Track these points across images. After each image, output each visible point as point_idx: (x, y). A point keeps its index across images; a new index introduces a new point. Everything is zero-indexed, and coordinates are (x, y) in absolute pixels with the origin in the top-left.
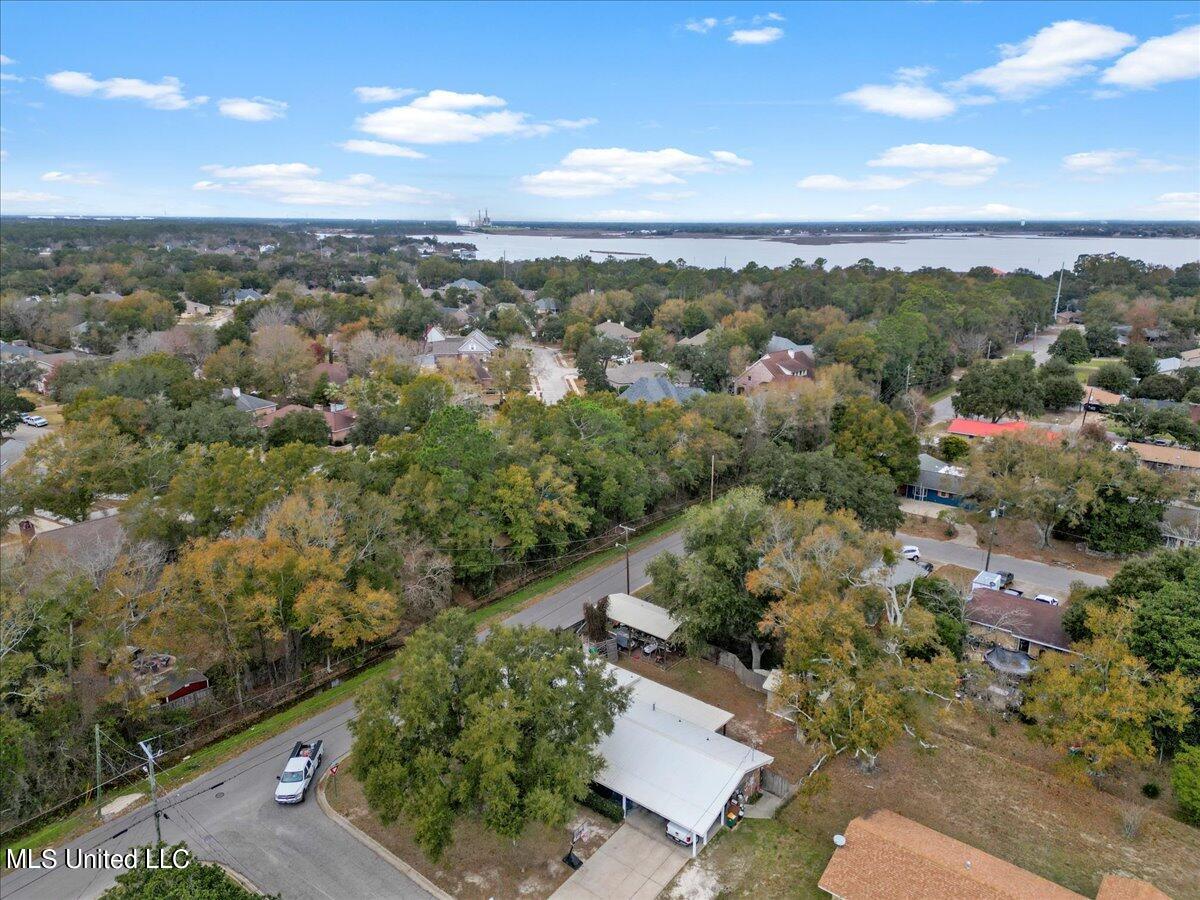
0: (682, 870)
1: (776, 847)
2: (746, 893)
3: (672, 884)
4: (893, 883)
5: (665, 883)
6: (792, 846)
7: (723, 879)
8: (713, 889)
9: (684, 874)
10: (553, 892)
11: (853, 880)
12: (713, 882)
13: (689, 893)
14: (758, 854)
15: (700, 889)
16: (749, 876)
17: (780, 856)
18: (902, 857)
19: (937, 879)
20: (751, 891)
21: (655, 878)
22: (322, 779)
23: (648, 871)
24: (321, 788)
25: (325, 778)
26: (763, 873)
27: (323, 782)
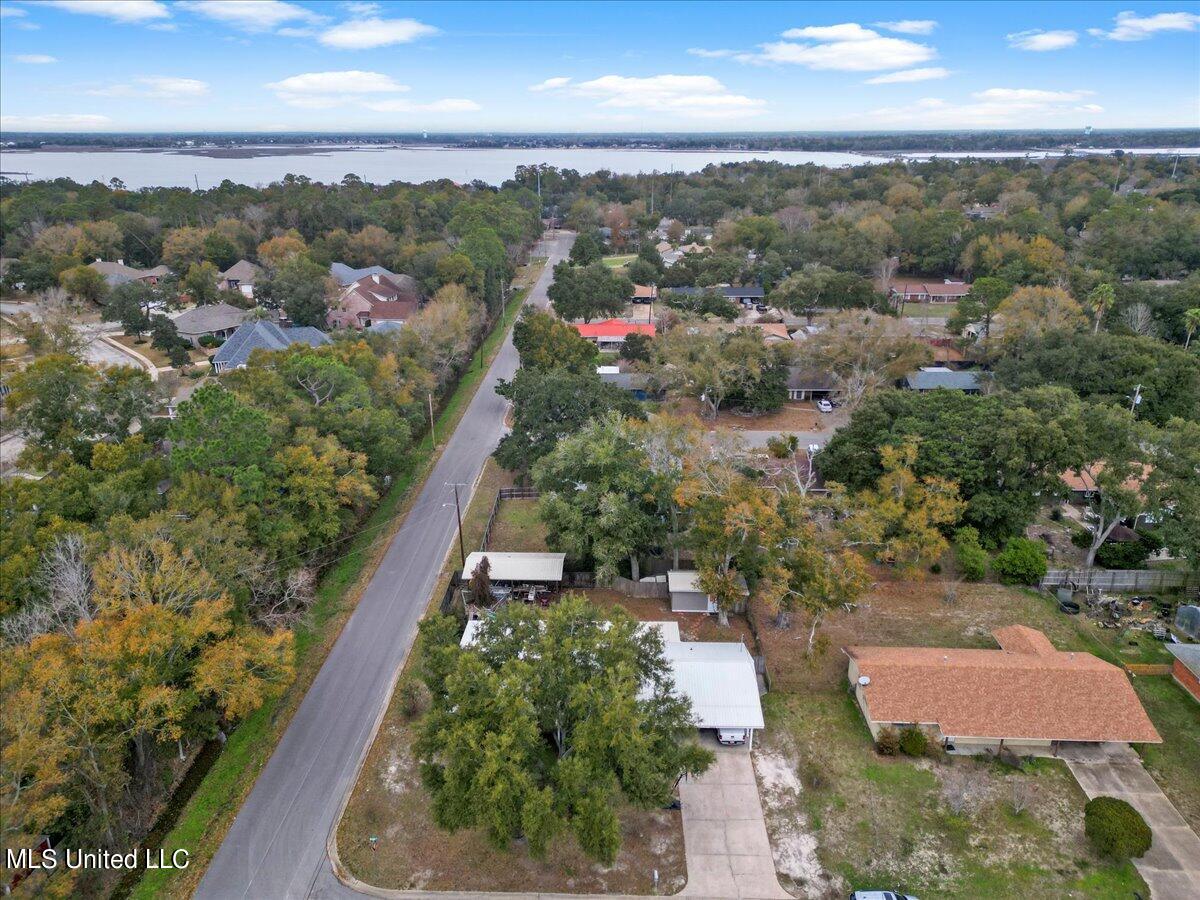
0: (754, 765)
1: (792, 712)
2: (810, 756)
3: (759, 780)
5: (753, 781)
6: (801, 706)
7: (786, 754)
8: (789, 767)
9: (758, 767)
10: (683, 837)
12: (782, 762)
13: (775, 779)
14: (788, 724)
15: (780, 771)
16: (799, 743)
17: (802, 717)
18: (907, 673)
19: (938, 678)
20: (811, 753)
21: (743, 781)
22: (335, 869)
23: (732, 779)
24: (345, 877)
25: (337, 866)
26: (805, 736)
27: (340, 871)
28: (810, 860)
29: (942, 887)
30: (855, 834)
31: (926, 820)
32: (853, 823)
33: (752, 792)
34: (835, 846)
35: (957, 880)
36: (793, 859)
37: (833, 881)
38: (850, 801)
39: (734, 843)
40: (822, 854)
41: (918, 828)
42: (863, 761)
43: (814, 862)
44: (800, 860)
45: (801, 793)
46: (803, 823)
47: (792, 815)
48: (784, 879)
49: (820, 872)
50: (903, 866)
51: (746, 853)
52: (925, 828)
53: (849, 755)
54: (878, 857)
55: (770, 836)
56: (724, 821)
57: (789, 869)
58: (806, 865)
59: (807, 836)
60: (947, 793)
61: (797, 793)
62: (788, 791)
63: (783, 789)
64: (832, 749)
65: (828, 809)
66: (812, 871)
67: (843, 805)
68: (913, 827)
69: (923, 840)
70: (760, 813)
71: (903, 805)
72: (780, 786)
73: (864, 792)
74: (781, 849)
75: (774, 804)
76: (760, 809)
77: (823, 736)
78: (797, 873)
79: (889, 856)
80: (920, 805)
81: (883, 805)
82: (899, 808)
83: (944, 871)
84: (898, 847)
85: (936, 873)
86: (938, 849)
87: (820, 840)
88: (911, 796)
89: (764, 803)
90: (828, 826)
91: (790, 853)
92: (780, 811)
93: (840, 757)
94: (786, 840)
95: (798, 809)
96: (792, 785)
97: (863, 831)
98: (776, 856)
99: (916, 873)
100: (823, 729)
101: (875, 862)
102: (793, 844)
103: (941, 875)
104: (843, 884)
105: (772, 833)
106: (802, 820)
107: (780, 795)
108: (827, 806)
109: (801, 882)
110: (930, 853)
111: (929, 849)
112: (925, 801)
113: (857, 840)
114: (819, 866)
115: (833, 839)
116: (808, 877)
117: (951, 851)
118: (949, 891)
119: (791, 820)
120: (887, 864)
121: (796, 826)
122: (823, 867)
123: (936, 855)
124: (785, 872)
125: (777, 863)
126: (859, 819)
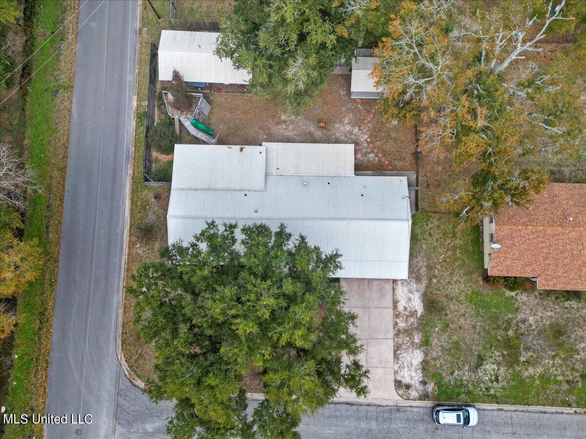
0: (394, 289)
1: (430, 235)
2: (435, 281)
3: (395, 303)
4: (532, 254)
5: (391, 305)
6: (438, 227)
7: (418, 279)
8: (418, 291)
9: (396, 291)
11: (508, 263)
12: (414, 287)
13: (407, 303)
14: (424, 246)
15: (411, 295)
16: (430, 268)
17: (437, 240)
18: (533, 235)
20: (436, 277)
21: (384, 305)
22: (127, 374)
23: (376, 303)
24: (134, 379)
25: (128, 370)
26: (435, 260)
27: (130, 374)
28: (416, 370)
29: (492, 392)
30: (450, 350)
31: (498, 340)
32: (451, 342)
33: (389, 314)
34: (435, 359)
35: (504, 388)
36: (406, 369)
37: (428, 385)
38: (453, 322)
39: (371, 358)
40: (425, 366)
41: (491, 346)
42: (470, 286)
43: (419, 371)
44: (410, 370)
45: (422, 316)
46: (417, 341)
47: (412, 334)
48: (398, 384)
49: (421, 379)
50: (473, 376)
51: (378, 366)
52: (496, 347)
53: (462, 280)
54: (459, 369)
55: (395, 351)
56: (367, 339)
57: (403, 377)
58: (414, 374)
59: (418, 351)
60: (521, 316)
61: (419, 315)
62: (413, 314)
63: (410, 312)
64: (452, 274)
65: (437, 329)
66: (416, 378)
67: (448, 326)
68: (488, 346)
69: (491, 357)
70: (391, 333)
71: (487, 327)
72: (409, 309)
73: (464, 315)
74: (400, 362)
75: (402, 325)
76: (392, 330)
77: (448, 260)
78: (406, 380)
79: (467, 368)
80: (498, 327)
81: (474, 327)
82: (484, 330)
83: (497, 380)
84: (474, 360)
85: (492, 382)
86: (499, 364)
87: (426, 355)
88: (495, 318)
89: (396, 324)
90: (434, 344)
91: (405, 365)
92: (406, 331)
93: (455, 282)
94: (405, 355)
95: (417, 329)
96: (417, 308)
97: (455, 348)
98: (396, 368)
99: (480, 381)
100: (449, 253)
101: (456, 372)
102: (408, 358)
103: (495, 383)
104: (433, 388)
105: (397, 348)
106: (417, 339)
107: (407, 317)
108: (437, 327)
109: (408, 387)
110: (493, 366)
111: (493, 363)
112: (503, 323)
113: (449, 355)
114: (421, 375)
115: (434, 354)
116: (413, 382)
117: (506, 365)
118: (495, 395)
119: (410, 339)
120: (464, 374)
121: (412, 343)
122: (424, 376)
123: (496, 368)
124: (399, 378)
125: (396, 373)
126: (455, 338)
